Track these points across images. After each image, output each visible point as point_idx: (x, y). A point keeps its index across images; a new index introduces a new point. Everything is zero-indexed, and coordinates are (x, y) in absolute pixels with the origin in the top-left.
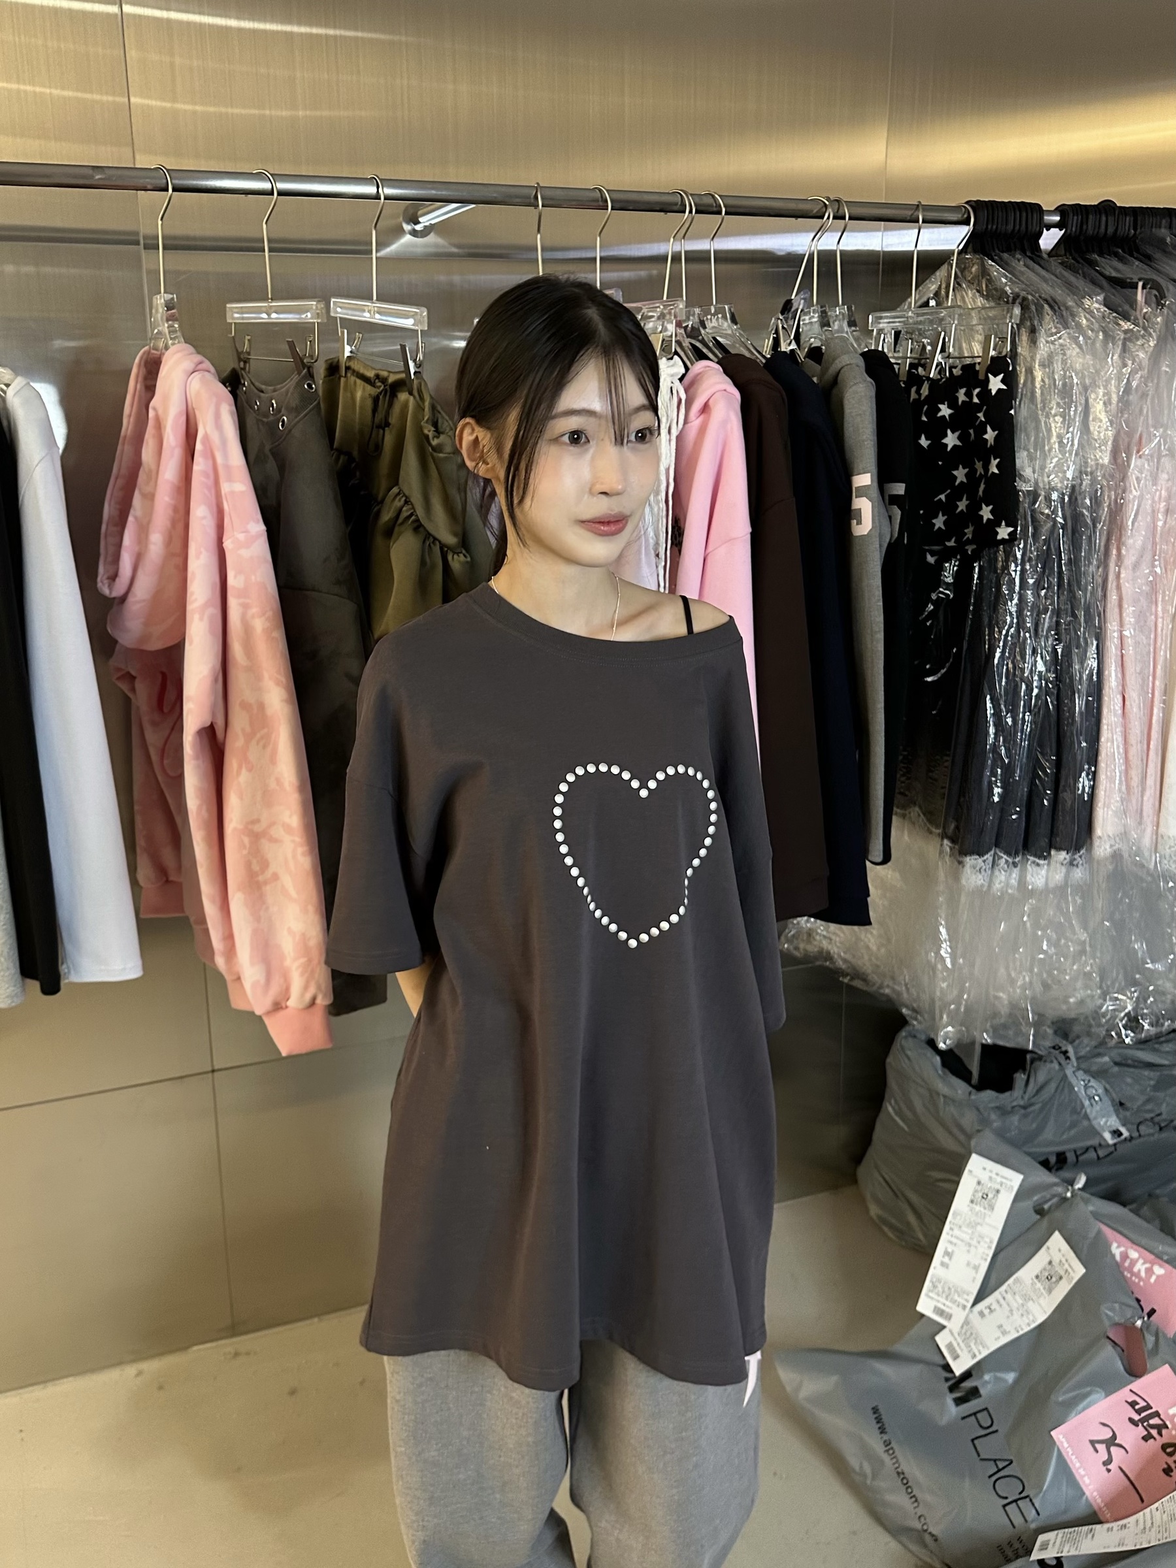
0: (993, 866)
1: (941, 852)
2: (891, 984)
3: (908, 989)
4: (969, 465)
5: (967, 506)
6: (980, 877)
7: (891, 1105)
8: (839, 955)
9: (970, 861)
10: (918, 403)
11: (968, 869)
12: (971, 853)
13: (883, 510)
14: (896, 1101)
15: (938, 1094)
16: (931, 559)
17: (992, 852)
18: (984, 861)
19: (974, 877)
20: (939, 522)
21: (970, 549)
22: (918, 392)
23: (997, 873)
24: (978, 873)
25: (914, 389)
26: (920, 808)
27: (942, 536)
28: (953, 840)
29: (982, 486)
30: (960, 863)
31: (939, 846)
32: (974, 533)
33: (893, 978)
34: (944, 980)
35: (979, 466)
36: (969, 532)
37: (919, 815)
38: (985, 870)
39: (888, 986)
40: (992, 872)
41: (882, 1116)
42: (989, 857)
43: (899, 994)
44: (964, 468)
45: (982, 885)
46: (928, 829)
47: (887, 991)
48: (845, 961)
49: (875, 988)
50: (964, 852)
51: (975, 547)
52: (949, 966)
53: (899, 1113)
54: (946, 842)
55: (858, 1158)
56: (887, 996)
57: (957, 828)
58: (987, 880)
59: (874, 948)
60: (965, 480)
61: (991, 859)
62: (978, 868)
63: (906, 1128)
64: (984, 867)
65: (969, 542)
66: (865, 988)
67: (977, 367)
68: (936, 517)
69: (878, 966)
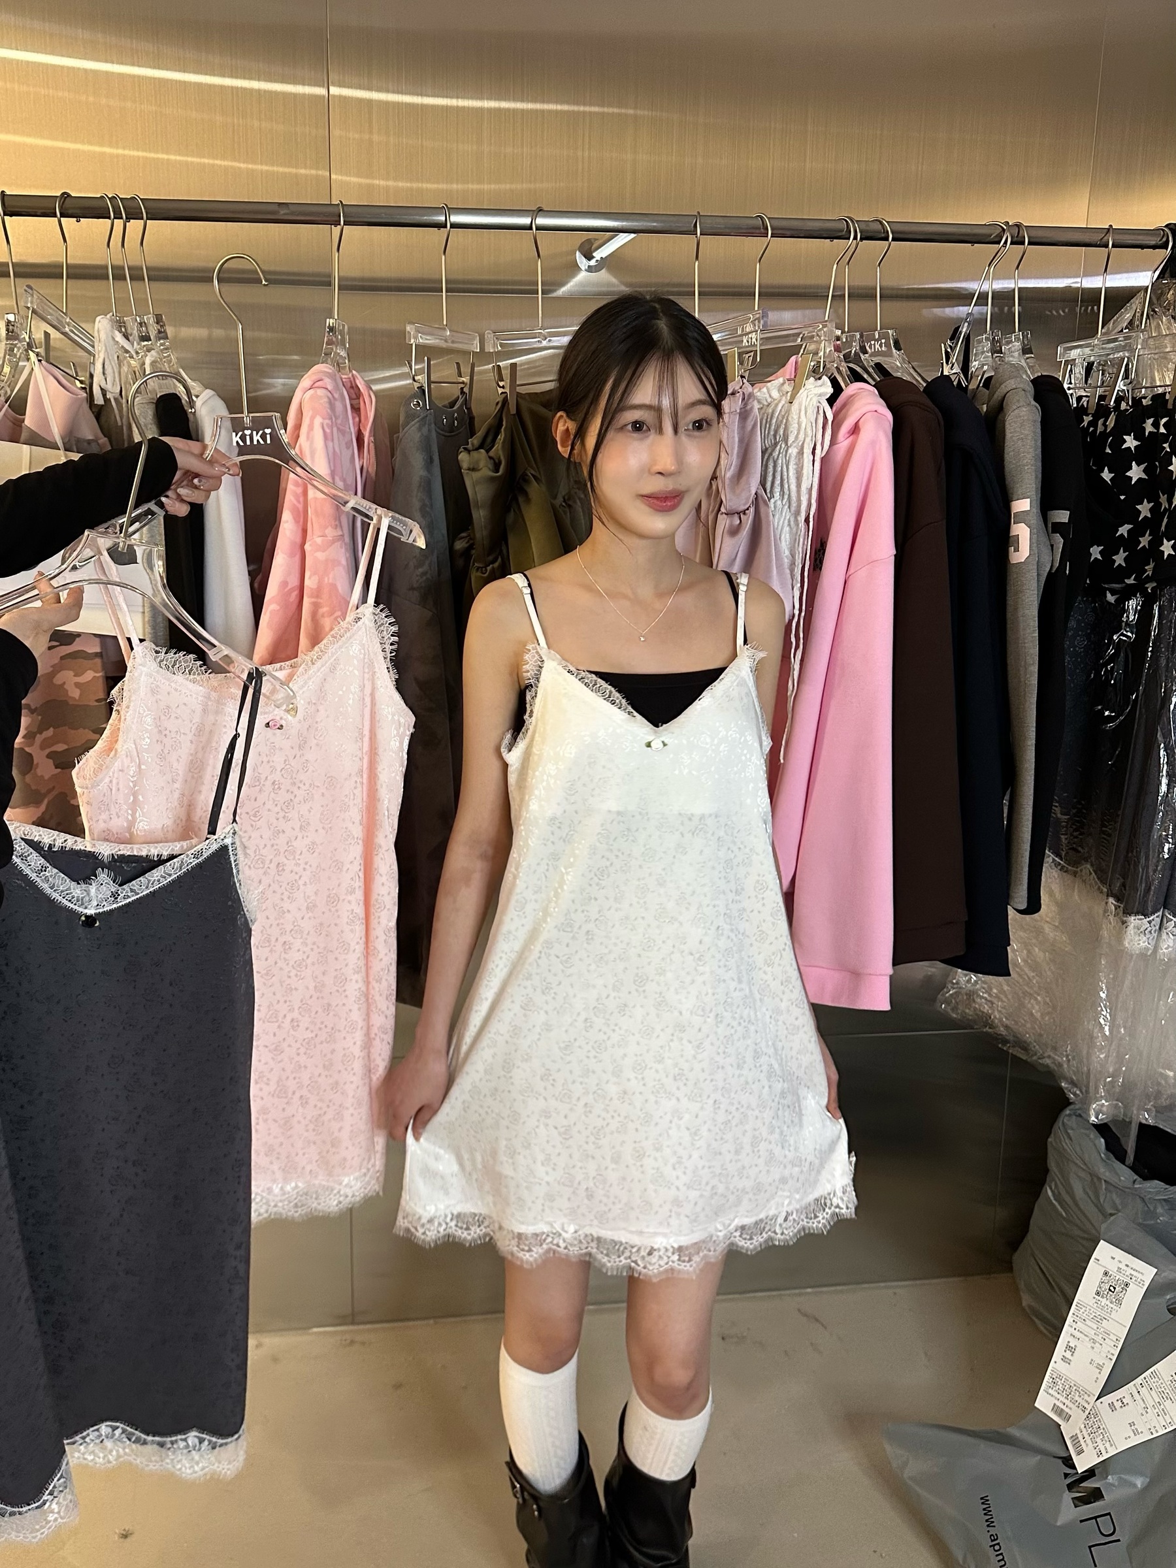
0: (1160, 928)
1: (1105, 911)
2: (1052, 1055)
3: (1069, 1061)
4: (1153, 499)
5: (1150, 542)
6: (1145, 938)
7: (1051, 1189)
8: (1001, 1020)
9: (1134, 921)
10: (1105, 435)
11: (1131, 930)
12: (1137, 913)
13: (1044, 539)
14: (1056, 1185)
15: (1099, 1179)
16: (1111, 598)
17: (1160, 913)
18: (1150, 922)
19: (1137, 938)
20: (1120, 559)
21: (1150, 587)
22: (1104, 424)
23: (1164, 936)
24: (1142, 935)
25: (1101, 422)
26: (1092, 865)
27: (1123, 573)
28: (1118, 899)
29: (1165, 520)
30: (1124, 922)
31: (1104, 903)
32: (1154, 569)
33: (1055, 1049)
34: (1101, 1049)
35: (1163, 499)
36: (1149, 569)
37: (1091, 874)
38: (1150, 932)
39: (1049, 1057)
40: (1160, 935)
41: (1041, 1200)
42: (1156, 918)
43: (1060, 1065)
44: (1149, 502)
45: (1147, 949)
46: (1099, 888)
47: (1048, 1061)
48: (1007, 1027)
49: (1035, 1058)
50: (1128, 912)
51: (1155, 584)
52: (1107, 1033)
53: (1058, 1197)
54: (1111, 900)
55: (1015, 1244)
56: (1047, 1066)
57: (1124, 885)
58: (1153, 943)
59: (1038, 1015)
60: (1149, 515)
61: (1158, 920)
62: (1142, 930)
63: (1064, 1214)
64: (1149, 929)
65: (1149, 579)
66: (1024, 1058)
67: (1167, 397)
68: (1117, 553)
69: (1041, 1035)
